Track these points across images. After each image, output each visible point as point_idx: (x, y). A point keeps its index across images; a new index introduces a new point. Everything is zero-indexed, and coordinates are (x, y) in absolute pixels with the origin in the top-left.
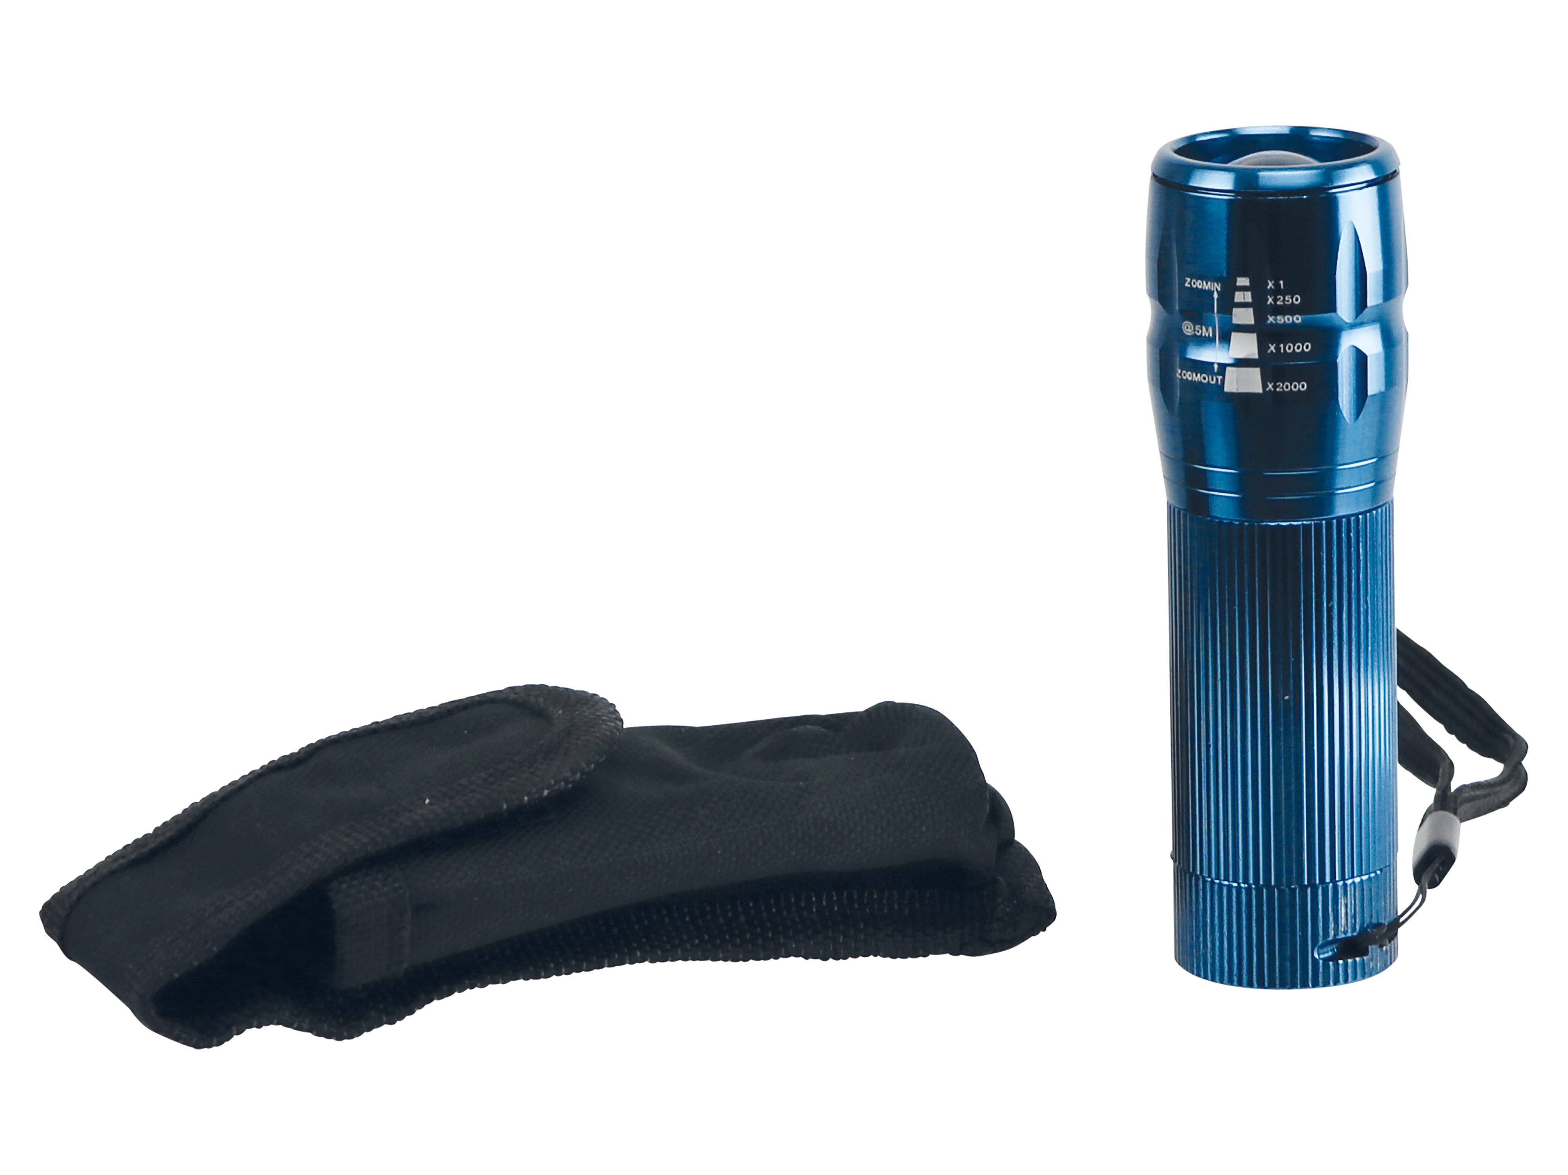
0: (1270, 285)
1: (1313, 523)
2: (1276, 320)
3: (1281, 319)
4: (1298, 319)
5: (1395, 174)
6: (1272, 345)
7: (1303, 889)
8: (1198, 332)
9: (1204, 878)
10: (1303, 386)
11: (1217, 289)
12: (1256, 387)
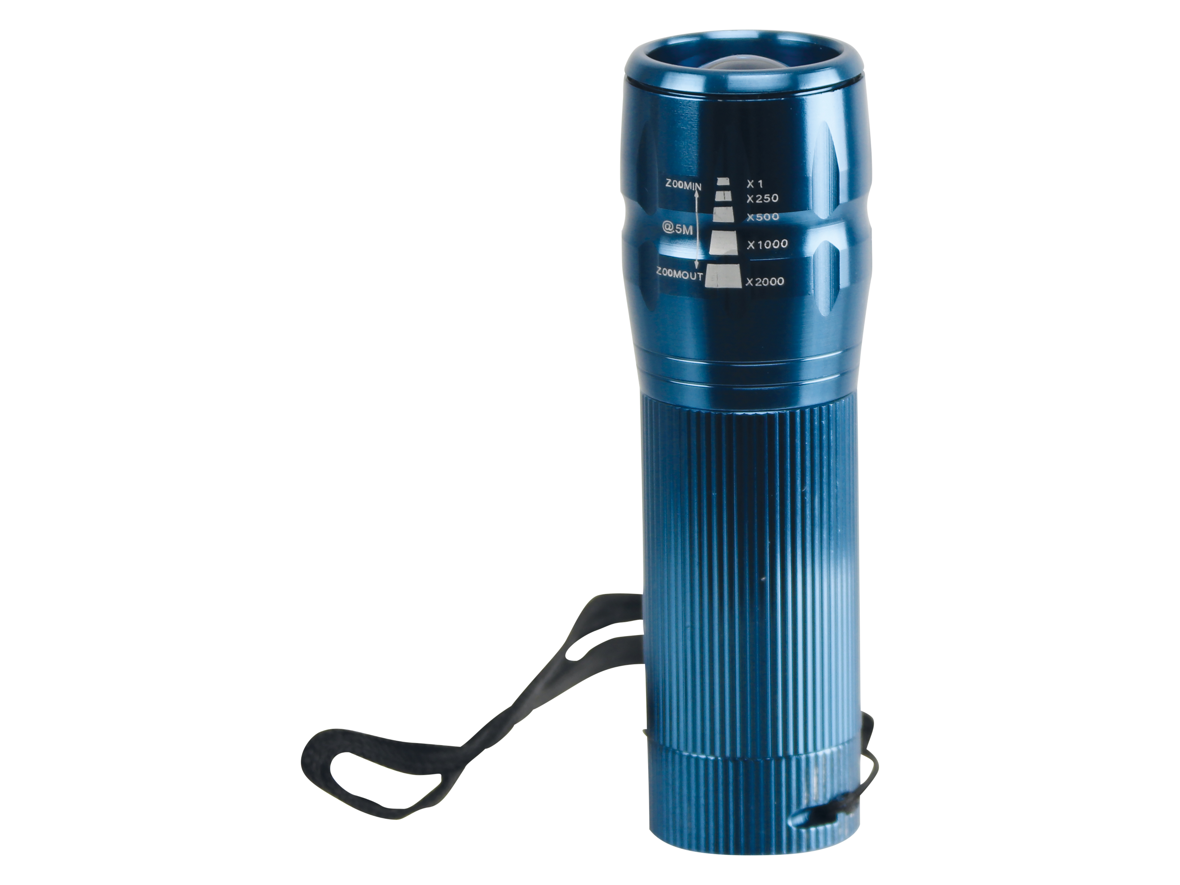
0: (750, 184)
1: (777, 412)
2: (755, 218)
3: (760, 217)
4: (776, 217)
5: (859, 78)
6: (751, 242)
7: (778, 760)
8: (679, 230)
9: (680, 751)
10: (781, 281)
11: (698, 189)
12: (736, 283)
